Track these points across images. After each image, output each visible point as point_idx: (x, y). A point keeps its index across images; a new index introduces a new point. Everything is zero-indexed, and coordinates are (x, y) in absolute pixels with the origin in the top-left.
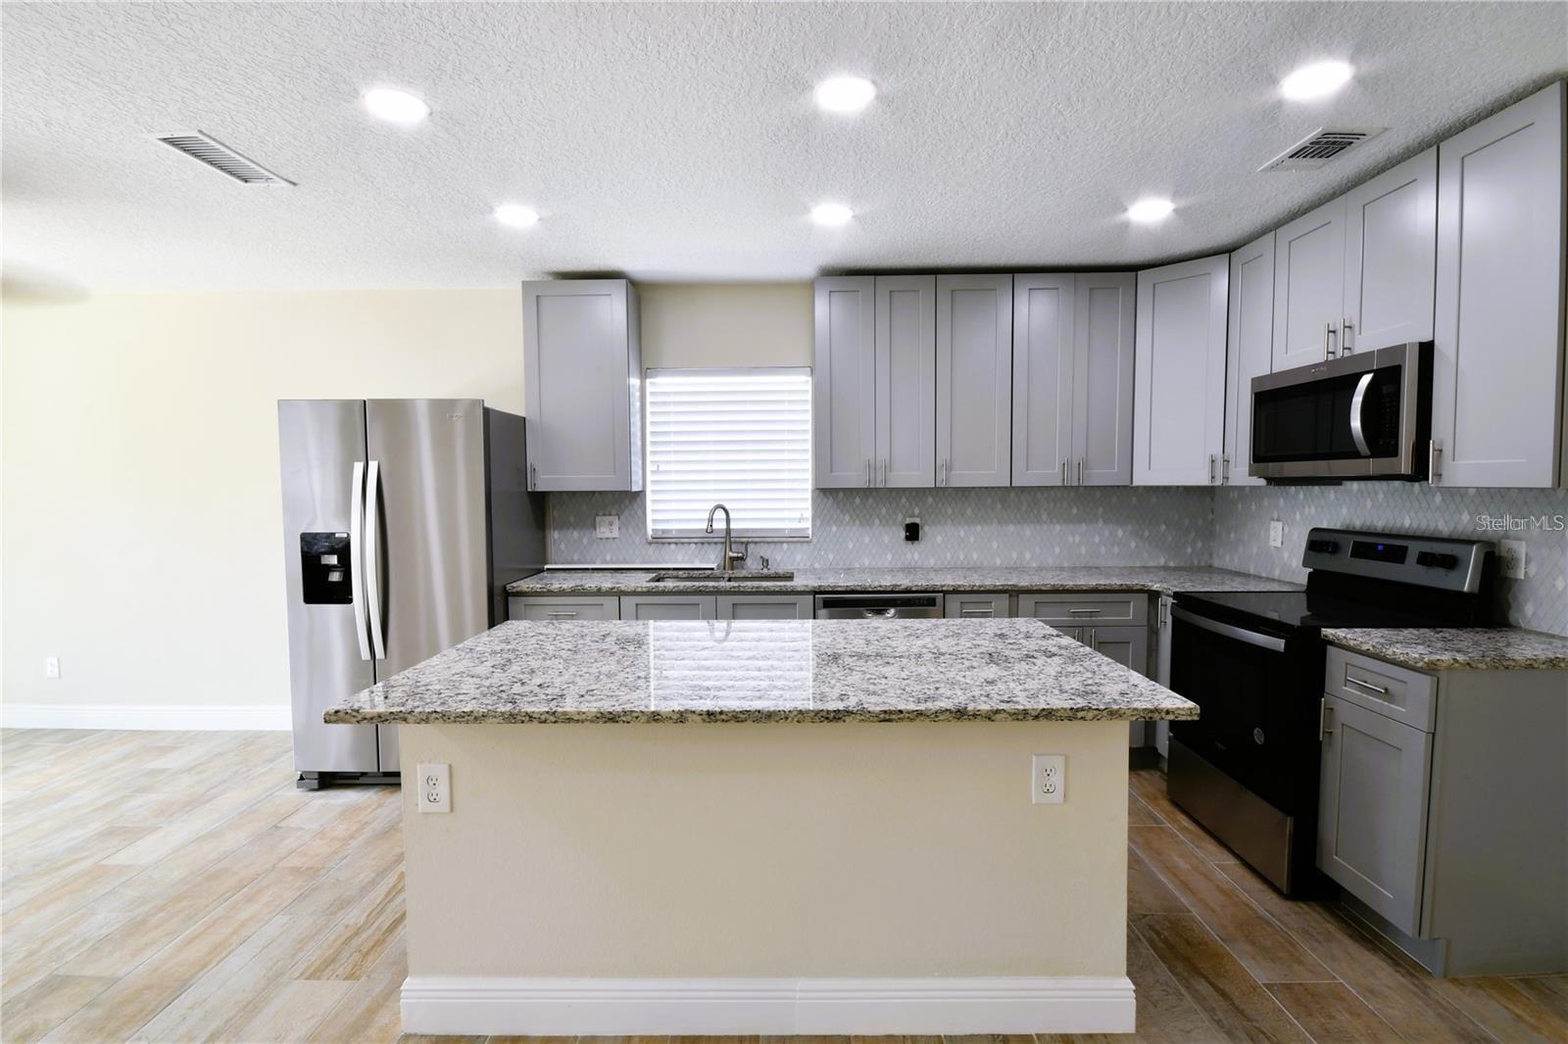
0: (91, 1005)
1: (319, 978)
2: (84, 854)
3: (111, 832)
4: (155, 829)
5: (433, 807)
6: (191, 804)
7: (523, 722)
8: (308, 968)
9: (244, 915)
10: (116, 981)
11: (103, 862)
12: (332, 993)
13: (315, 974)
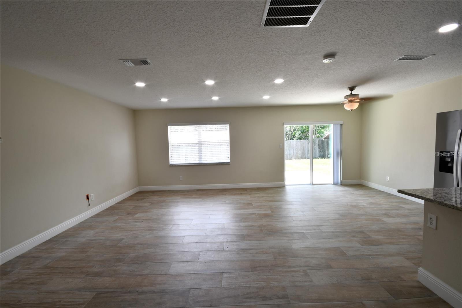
0: (365, 238)
1: (408, 260)
2: (379, 216)
3: (386, 214)
4: (394, 217)
5: (431, 226)
6: (404, 216)
7: (444, 206)
8: (407, 257)
9: (400, 240)
10: (371, 237)
11: (381, 219)
12: (407, 263)
13: (408, 259)
